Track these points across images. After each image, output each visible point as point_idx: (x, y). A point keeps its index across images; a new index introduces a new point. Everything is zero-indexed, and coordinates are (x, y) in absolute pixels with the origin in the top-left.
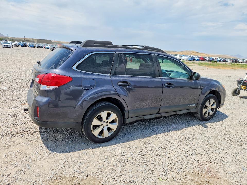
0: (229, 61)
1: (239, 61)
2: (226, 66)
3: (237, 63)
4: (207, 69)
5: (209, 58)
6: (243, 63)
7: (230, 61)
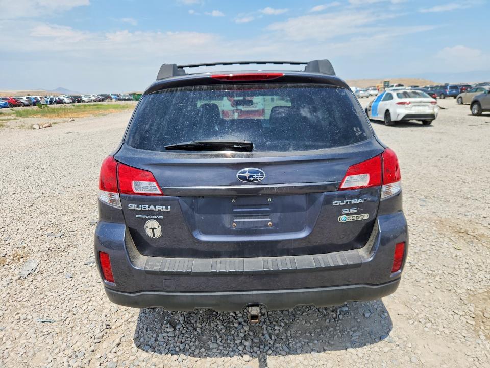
0: (66, 100)
1: (83, 99)
2: (66, 111)
3: (81, 104)
4: (73, 120)
5: (27, 98)
6: (91, 102)
7: (68, 101)
